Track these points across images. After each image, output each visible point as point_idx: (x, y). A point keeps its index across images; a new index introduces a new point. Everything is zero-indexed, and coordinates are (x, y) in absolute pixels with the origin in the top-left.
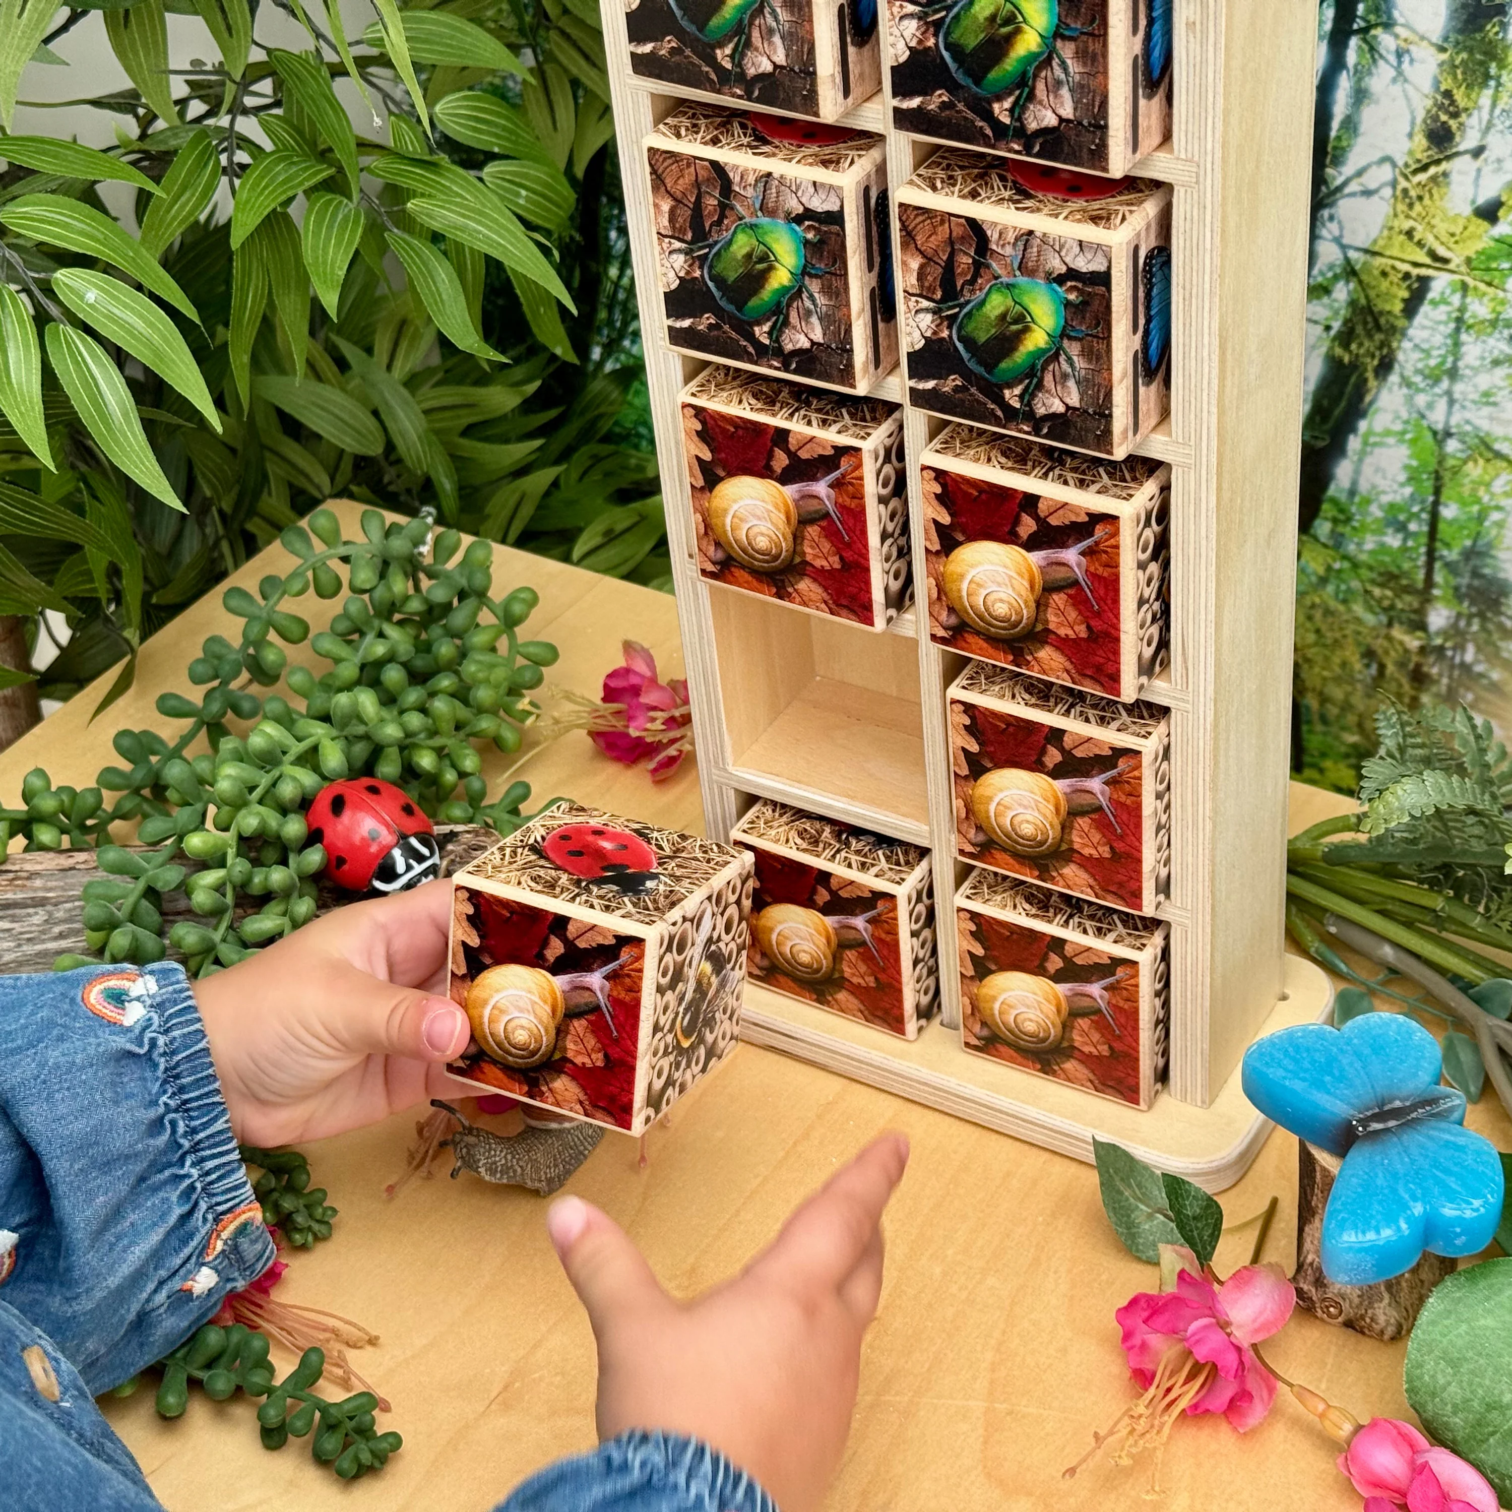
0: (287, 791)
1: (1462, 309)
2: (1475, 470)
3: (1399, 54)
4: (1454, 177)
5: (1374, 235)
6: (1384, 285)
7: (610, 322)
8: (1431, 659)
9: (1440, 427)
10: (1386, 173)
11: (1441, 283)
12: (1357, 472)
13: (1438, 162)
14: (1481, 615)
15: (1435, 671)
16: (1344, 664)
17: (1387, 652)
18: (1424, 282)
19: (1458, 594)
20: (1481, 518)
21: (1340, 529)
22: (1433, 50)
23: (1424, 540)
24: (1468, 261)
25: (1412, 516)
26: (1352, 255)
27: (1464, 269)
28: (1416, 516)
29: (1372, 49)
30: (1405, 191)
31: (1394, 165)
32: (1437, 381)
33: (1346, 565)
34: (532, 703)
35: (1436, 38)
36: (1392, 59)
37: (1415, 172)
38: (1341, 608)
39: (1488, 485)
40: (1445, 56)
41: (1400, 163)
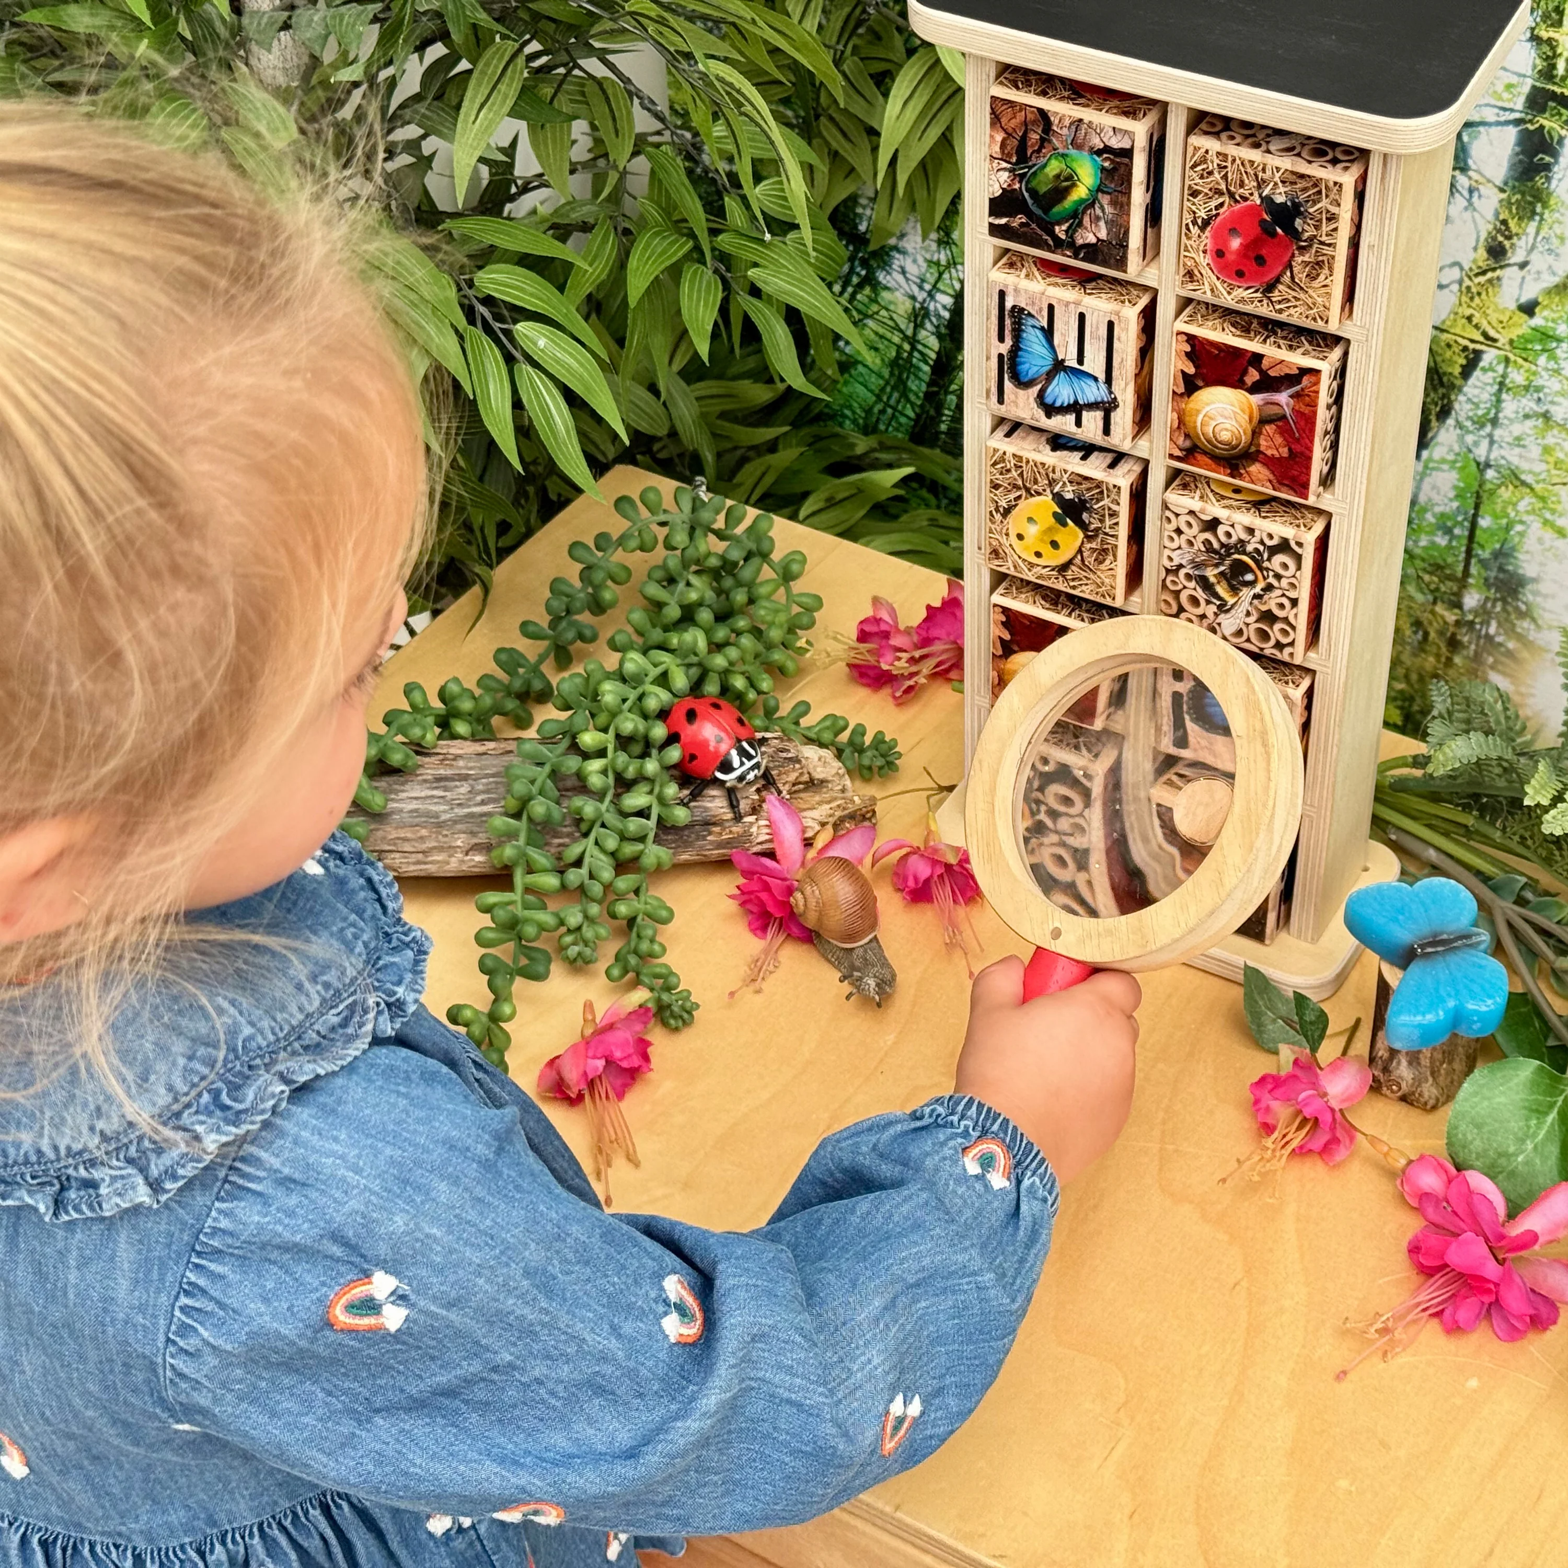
0: (652, 704)
1: (1504, 376)
2: (1505, 493)
3: (1471, 191)
4: (1505, 281)
5: (1443, 317)
8: (1464, 630)
9: (1482, 459)
10: (1455, 273)
11: (1490, 356)
12: (1418, 488)
13: (1494, 270)
14: (1504, 600)
15: (1466, 639)
17: (1430, 623)
18: (1478, 354)
19: (1487, 583)
20: (1508, 528)
22: (1496, 190)
23: (1465, 542)
24: (1511, 342)
25: (1457, 523)
27: (1507, 347)
28: (1461, 524)
30: (1468, 288)
31: (1462, 269)
32: (1482, 426)
34: (808, 642)
35: (1499, 182)
36: (1466, 194)
37: (1477, 275)
39: (1515, 505)
40: (1504, 196)
41: (1466, 267)
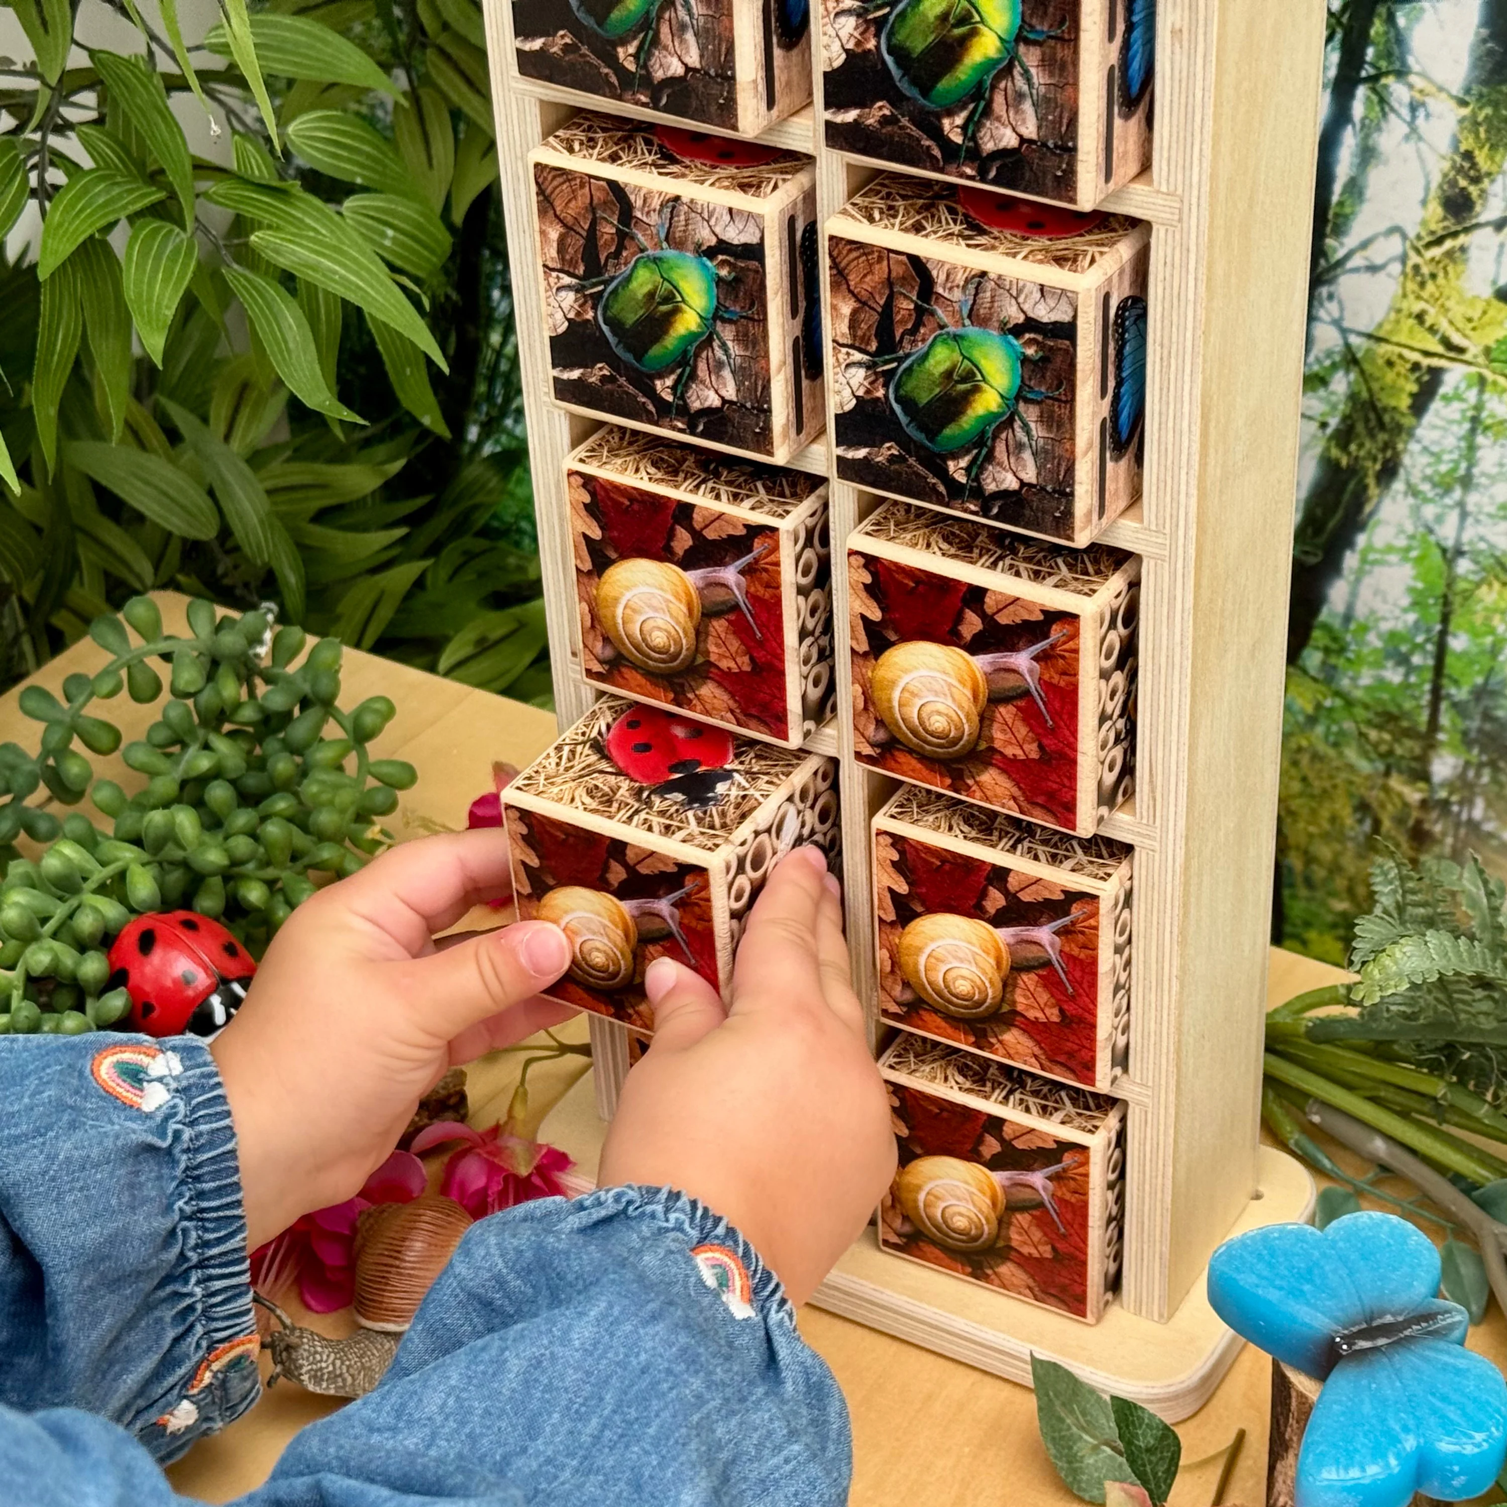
0: (86, 923)
1: (1479, 407)
2: (1489, 596)
3: (1414, 107)
4: (1473, 253)
5: (1378, 318)
6: (1390, 376)
7: (490, 397)
8: (1434, 815)
9: (1450, 543)
10: (1395, 245)
11: (1455, 376)
12: (1354, 594)
13: (1455, 235)
14: (1493, 765)
15: (1438, 828)
16: (1333, 819)
17: (1383, 806)
18: (1436, 374)
19: (1467, 740)
20: (1495, 651)
21: (1333, 660)
22: (1453, 104)
23: (1429, 675)
24: (1487, 351)
25: (1416, 647)
26: (1354, 340)
27: (1481, 360)
28: (1420, 647)
29: (1382, 101)
30: (1416, 268)
31: (1404, 237)
32: (1448, 490)
33: (1339, 702)
34: (383, 832)
35: (1456, 89)
36: (1405, 112)
37: (1429, 245)
38: (1331, 752)
40: (1465, 111)
41: (1412, 234)
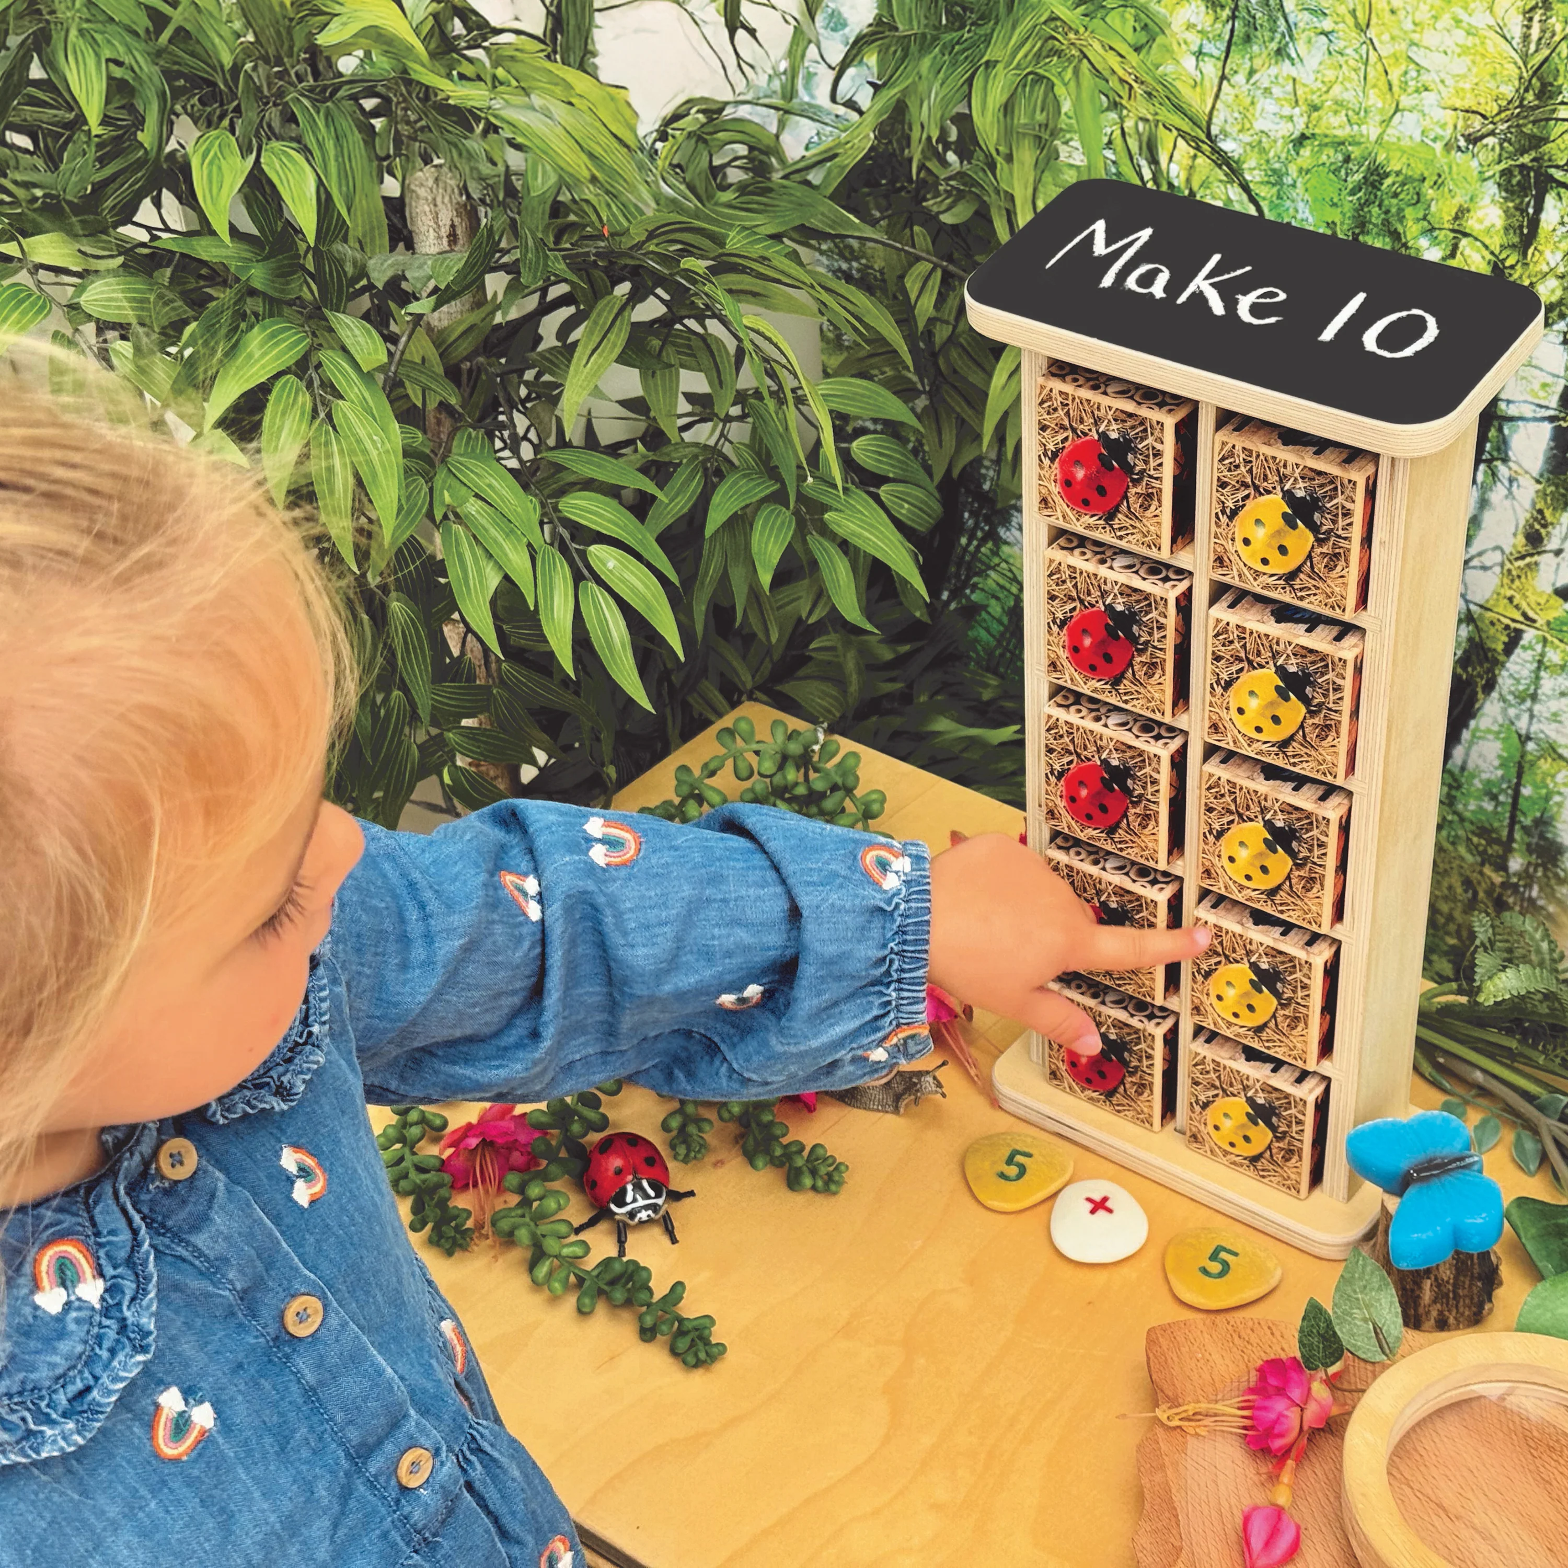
2: (1545, 765)
3: (1511, 480)
4: (1542, 567)
5: (1486, 596)
6: (1492, 631)
7: (957, 576)
8: (1509, 892)
9: (1523, 732)
10: (1497, 557)
11: (1530, 635)
12: (1467, 754)
13: (1532, 555)
14: (1544, 865)
15: (1511, 900)
16: (1450, 888)
17: (1479, 883)
18: (1519, 634)
19: (1530, 849)
20: (1547, 798)
21: (1454, 793)
22: (1533, 481)
23: (1508, 808)
24: (1548, 623)
25: (1502, 791)
26: (1473, 608)
27: (1545, 628)
28: (1504, 791)
29: (1494, 474)
30: (1509, 571)
31: (1503, 552)
32: (1523, 701)
33: (1456, 818)
35: (1535, 474)
36: (1506, 483)
37: (1517, 559)
38: (1451, 848)
39: (1553, 776)
40: (1540, 487)
41: (1507, 551)
